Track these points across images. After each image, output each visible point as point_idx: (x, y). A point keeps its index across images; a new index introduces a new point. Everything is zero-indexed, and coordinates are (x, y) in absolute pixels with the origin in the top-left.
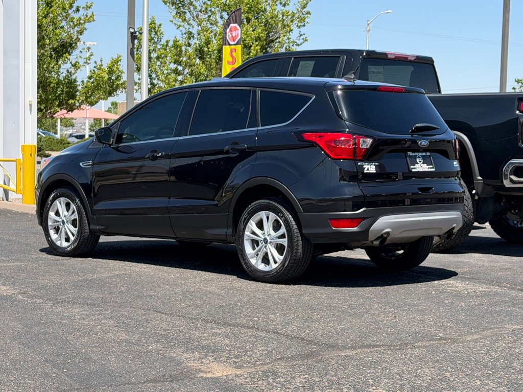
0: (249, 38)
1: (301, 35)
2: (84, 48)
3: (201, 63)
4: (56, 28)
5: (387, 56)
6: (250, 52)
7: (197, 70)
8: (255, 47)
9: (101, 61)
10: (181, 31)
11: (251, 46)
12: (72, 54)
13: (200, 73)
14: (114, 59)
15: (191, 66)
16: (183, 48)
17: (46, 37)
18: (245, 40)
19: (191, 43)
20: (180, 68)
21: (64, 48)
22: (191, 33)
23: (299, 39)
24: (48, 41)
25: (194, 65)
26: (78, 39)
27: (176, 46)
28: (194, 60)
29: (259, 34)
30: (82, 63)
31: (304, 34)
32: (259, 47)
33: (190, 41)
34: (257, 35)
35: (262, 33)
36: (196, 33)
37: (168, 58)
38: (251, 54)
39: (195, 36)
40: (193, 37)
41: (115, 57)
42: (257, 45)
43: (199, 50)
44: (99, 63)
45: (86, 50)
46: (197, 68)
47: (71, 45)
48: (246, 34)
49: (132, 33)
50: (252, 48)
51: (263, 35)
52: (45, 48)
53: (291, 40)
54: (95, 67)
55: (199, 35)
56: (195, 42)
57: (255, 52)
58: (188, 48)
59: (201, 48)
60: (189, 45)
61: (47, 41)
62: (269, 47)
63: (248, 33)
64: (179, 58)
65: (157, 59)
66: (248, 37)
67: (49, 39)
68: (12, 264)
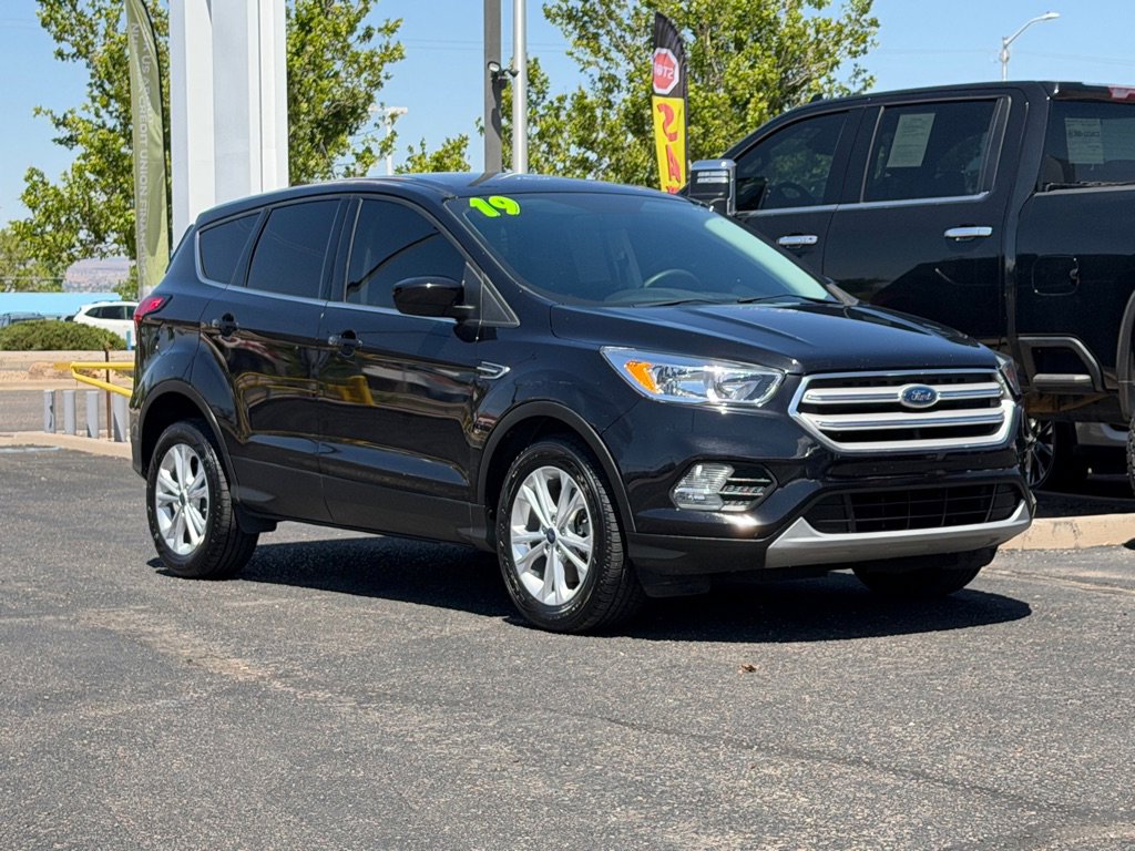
0: (743, 83)
1: (857, 74)
2: (384, 118)
3: (638, 142)
4: (321, 78)
5: (1111, 94)
6: (746, 114)
7: (630, 159)
8: (757, 103)
9: (422, 144)
10: (591, 76)
11: (748, 102)
12: (357, 132)
13: (635, 164)
14: (452, 141)
15: (615, 150)
16: (598, 113)
17: (300, 98)
18: (734, 89)
19: (613, 100)
20: (592, 156)
21: (341, 120)
22: (613, 78)
23: (854, 83)
24: (306, 105)
25: (623, 149)
26: (370, 99)
27: (582, 107)
28: (622, 138)
29: (764, 75)
30: (376, 152)
31: (865, 71)
32: (764, 104)
33: (610, 97)
34: (761, 77)
35: (771, 72)
36: (624, 78)
37: (565, 135)
38: (749, 119)
39: (624, 85)
40: (618, 86)
41: (454, 137)
42: (761, 99)
43: (634, 115)
44: (418, 151)
45: (388, 120)
46: (631, 155)
47: (354, 110)
48: (735, 76)
49: (495, 75)
50: (750, 106)
51: (773, 76)
52: (299, 120)
53: (836, 84)
54: (409, 159)
55: (631, 81)
56: (621, 98)
57: (757, 114)
58: (607, 111)
59: (638, 110)
60: (610, 105)
61: (304, 106)
62: (788, 102)
63: (740, 72)
64: (590, 135)
65: (540, 139)
66: (740, 81)
67: (308, 101)
68: (253, 603)
